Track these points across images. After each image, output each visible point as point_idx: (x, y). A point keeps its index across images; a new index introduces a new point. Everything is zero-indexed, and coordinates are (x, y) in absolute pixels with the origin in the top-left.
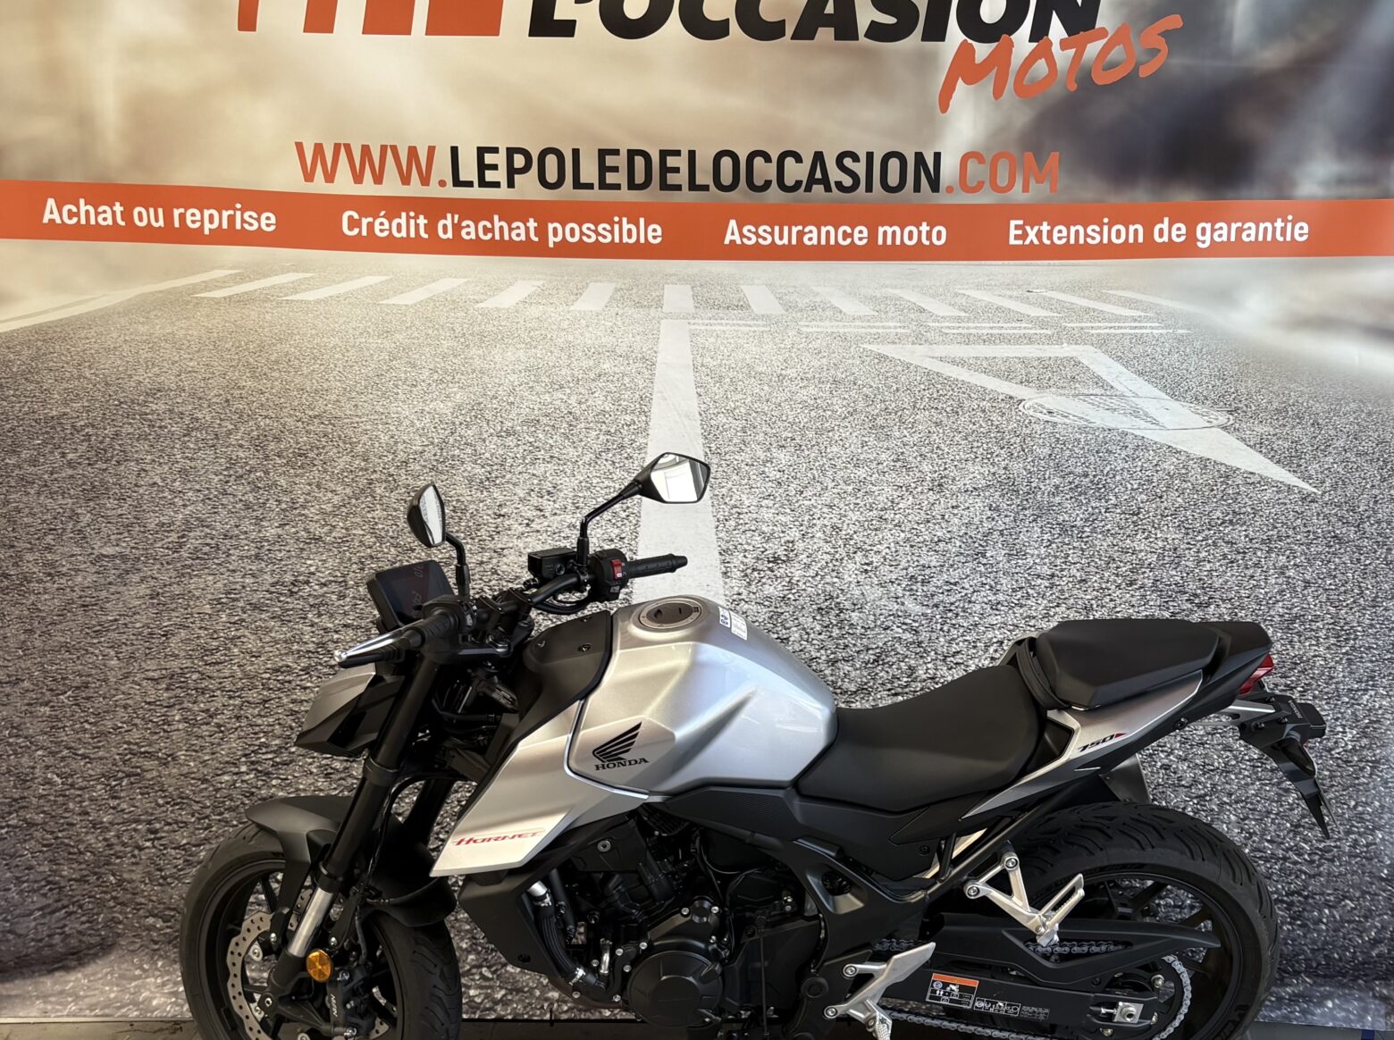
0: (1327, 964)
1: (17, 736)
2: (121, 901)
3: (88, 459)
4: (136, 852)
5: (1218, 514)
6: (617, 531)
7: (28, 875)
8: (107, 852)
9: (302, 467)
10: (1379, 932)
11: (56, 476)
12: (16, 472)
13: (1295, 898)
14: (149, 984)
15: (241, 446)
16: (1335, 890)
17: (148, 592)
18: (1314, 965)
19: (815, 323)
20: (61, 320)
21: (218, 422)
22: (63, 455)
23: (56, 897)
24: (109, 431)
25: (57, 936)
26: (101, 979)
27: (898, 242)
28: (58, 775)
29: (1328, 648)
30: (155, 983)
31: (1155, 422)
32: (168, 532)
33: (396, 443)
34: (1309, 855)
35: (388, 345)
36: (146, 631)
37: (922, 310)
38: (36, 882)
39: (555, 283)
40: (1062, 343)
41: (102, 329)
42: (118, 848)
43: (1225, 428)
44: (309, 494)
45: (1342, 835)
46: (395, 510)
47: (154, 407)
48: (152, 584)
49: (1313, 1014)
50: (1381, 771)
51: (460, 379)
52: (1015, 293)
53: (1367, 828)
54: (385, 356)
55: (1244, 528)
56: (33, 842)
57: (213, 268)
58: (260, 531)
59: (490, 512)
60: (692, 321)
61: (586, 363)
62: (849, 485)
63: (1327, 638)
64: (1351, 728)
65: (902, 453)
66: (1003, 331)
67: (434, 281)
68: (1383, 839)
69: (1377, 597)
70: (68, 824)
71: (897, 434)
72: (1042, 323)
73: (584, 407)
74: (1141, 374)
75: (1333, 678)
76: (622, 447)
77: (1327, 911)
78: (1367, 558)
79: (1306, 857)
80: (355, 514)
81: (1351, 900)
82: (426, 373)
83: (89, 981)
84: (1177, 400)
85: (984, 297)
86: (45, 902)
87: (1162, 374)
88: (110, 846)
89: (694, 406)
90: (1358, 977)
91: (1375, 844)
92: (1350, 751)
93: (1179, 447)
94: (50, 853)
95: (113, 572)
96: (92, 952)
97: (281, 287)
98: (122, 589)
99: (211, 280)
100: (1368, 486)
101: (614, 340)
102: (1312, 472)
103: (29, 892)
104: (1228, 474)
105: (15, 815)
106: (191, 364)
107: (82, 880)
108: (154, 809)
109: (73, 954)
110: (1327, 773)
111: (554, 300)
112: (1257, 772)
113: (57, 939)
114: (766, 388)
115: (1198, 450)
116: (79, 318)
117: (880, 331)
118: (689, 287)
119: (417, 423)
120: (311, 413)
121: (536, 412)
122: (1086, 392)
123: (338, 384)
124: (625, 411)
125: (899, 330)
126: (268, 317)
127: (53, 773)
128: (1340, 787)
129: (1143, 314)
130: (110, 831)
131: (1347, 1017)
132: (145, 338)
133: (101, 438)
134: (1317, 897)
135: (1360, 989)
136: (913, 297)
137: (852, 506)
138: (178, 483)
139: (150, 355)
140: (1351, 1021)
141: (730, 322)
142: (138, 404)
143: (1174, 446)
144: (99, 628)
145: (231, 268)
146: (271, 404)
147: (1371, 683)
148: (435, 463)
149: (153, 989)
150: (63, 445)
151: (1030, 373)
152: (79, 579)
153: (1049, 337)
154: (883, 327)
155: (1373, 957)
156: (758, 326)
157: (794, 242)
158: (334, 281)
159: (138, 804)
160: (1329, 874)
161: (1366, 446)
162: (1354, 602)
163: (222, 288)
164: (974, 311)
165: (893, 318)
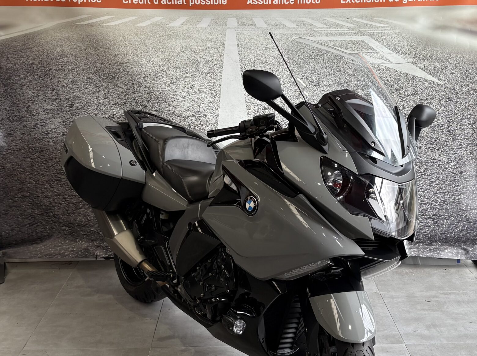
0: (446, 238)
1: (20, 168)
2: (54, 221)
3: (42, 77)
4: (59, 205)
5: (410, 91)
6: (213, 100)
7: (25, 213)
8: (50, 205)
9: (111, 80)
10: (463, 227)
11: (31, 83)
12: (19, 82)
13: (435, 217)
14: (64, 248)
15: (91, 73)
16: (448, 214)
17: (62, 121)
18: (442, 239)
19: (277, 30)
20: (32, 32)
21: (84, 65)
22: (34, 76)
23: (34, 220)
24: (48, 68)
25: (34, 233)
26: (48, 247)
27: (304, 3)
28: (34, 181)
29: (446, 135)
30: (66, 248)
31: (389, 61)
32: (68, 101)
33: (141, 71)
34: (440, 202)
35: (138, 39)
36: (62, 134)
37: (312, 25)
38: (27, 215)
39: (192, 18)
40: (358, 35)
41: (46, 35)
42: (54, 204)
43: (412, 63)
44: (113, 88)
45: (450, 196)
46: (141, 93)
47: (63, 60)
48: (63, 118)
49: (441, 254)
50: (463, 175)
51: (162, 50)
52: (343, 19)
53: (458, 194)
54: (137, 43)
55: (419, 96)
56: (26, 203)
57: (81, 15)
58: (98, 101)
59: (172, 94)
60: (237, 30)
61: (202, 45)
62: (289, 83)
63: (446, 132)
64: (454, 161)
65: (306, 73)
66: (339, 32)
67: (153, 18)
68: (464, 197)
69: (462, 118)
70: (37, 196)
71: (304, 66)
72: (352, 29)
73: (202, 59)
74: (385, 45)
75: (448, 145)
76: (214, 72)
77: (445, 221)
78: (459, 105)
79: (439, 203)
80: (128, 95)
81: (453, 217)
82: (151, 48)
83: (45, 247)
84: (397, 54)
85: (333, 20)
86: (29, 222)
87: (391, 45)
88: (51, 203)
89: (237, 58)
90: (456, 242)
91: (461, 199)
92: (453, 169)
93: (398, 69)
94: (31, 206)
95: (51, 114)
96: (45, 238)
97: (103, 21)
98: (53, 120)
99: (81, 19)
100: (459, 82)
101: (211, 36)
102: (441, 77)
103: (25, 218)
104: (414, 78)
105: (20, 194)
106: (75, 46)
107: (42, 215)
108: (65, 191)
109: (39, 239)
110: (446, 176)
111: (192, 24)
112: (422, 176)
113: (34, 234)
114: (261, 51)
115: (404, 70)
116: (38, 31)
117: (299, 32)
118: (236, 18)
119: (148, 65)
120: (114, 62)
121: (186, 61)
122: (366, 51)
123: (123, 52)
124: (215, 60)
125: (305, 32)
126: (100, 31)
127: (32, 180)
128: (449, 181)
129: (385, 25)
130: (51, 198)
131: (452, 255)
132: (59, 38)
133: (46, 71)
134: (442, 216)
135: (457, 246)
136: (309, 21)
137: (290, 90)
138: (71, 85)
139: (61, 43)
140: (453, 256)
141: (249, 30)
142: (58, 60)
143: (396, 69)
144: (46, 132)
145: (88, 15)
146: (101, 59)
147: (460, 146)
148: (154, 78)
149: (65, 250)
150: (33, 73)
151: (348, 45)
152: (40, 117)
153: (354, 33)
154: (299, 31)
155: (461, 236)
156: (259, 31)
157: (270, 3)
158: (120, 19)
159: (60, 190)
160: (446, 209)
161: (459, 68)
162: (455, 120)
163: (84, 21)
164: (330, 25)
165: (302, 28)
